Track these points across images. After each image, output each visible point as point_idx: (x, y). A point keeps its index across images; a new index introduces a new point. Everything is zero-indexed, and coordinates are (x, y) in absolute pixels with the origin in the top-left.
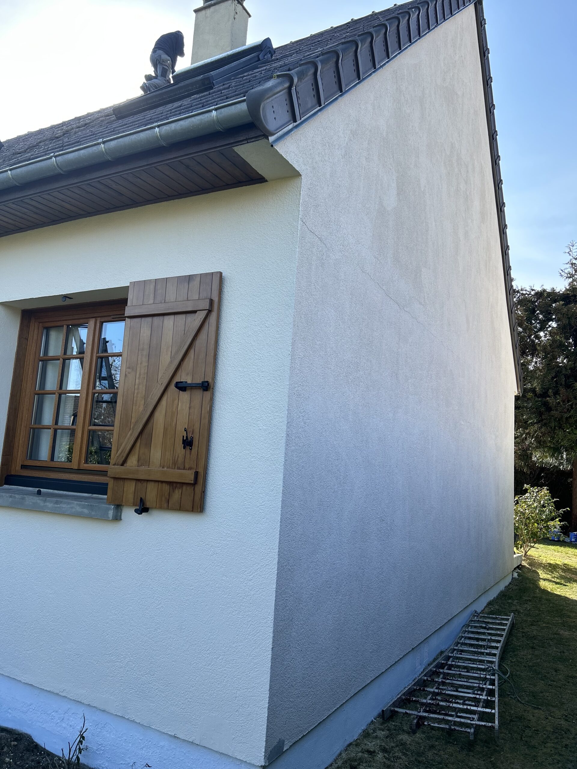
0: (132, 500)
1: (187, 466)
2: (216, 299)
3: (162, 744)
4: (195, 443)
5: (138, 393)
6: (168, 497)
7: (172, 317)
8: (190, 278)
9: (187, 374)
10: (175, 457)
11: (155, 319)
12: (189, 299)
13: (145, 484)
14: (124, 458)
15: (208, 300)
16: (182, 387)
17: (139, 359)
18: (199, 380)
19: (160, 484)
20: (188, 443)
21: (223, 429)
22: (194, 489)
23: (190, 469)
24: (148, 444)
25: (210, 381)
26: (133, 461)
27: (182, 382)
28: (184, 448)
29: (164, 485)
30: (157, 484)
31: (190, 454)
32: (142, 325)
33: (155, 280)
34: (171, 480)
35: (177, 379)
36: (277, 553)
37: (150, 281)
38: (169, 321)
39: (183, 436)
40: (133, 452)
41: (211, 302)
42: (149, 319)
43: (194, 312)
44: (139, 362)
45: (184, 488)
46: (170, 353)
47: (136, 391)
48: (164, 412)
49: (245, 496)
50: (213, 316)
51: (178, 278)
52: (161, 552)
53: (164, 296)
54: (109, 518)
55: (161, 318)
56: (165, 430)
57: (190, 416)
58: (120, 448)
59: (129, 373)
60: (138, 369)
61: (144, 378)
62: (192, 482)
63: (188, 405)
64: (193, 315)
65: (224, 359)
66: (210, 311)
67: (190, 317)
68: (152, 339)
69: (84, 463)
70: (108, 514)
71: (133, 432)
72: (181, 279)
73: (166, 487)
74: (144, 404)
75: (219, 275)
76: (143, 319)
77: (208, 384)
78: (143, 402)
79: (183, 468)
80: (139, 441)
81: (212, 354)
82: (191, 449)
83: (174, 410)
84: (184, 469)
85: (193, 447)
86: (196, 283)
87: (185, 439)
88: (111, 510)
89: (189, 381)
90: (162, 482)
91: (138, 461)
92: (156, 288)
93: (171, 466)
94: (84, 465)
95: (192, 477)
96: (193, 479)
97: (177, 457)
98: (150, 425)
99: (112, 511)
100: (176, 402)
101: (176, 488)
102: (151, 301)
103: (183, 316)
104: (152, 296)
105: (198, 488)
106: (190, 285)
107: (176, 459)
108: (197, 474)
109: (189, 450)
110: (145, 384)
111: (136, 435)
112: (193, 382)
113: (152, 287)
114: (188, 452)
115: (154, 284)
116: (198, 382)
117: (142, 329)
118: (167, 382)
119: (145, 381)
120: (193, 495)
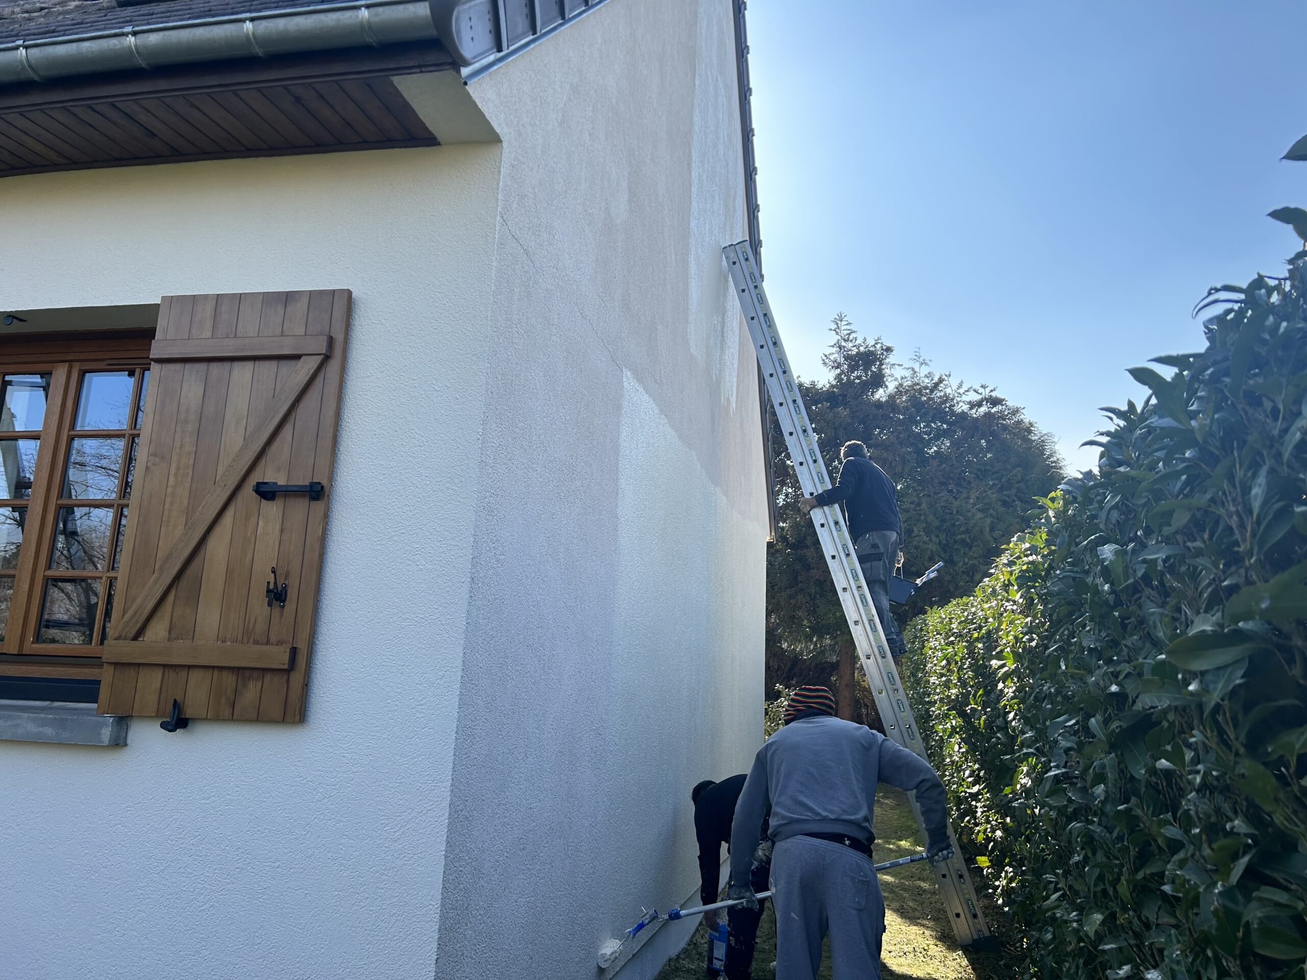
0: (155, 706)
1: (273, 638)
2: (339, 337)
4: (292, 594)
5: (172, 503)
6: (232, 697)
7: (250, 365)
8: (288, 297)
9: (278, 469)
10: (249, 622)
11: (215, 368)
12: (286, 333)
13: (183, 674)
14: (139, 625)
15: (325, 338)
16: (266, 492)
17: (178, 438)
18: (301, 479)
19: (216, 672)
20: (277, 596)
21: (346, 569)
22: (288, 682)
23: (280, 643)
24: (194, 598)
25: (324, 482)
26: (158, 631)
27: (266, 483)
28: (270, 604)
29: (225, 674)
30: (209, 673)
31: (281, 616)
32: (186, 376)
33: (216, 296)
34: (243, 664)
35: (255, 478)
36: (449, 789)
37: (206, 297)
38: (242, 373)
39: (269, 583)
40: (158, 615)
41: (331, 341)
42: (202, 367)
43: (297, 357)
44: (178, 444)
45: (268, 677)
46: (243, 429)
47: (168, 500)
48: (227, 539)
49: (388, 689)
50: (333, 367)
51: (264, 294)
52: (214, 802)
53: (235, 326)
54: (103, 742)
55: (227, 365)
56: (229, 572)
57: (282, 546)
58: (131, 606)
59: (154, 465)
60: (175, 458)
61: (187, 474)
62: (286, 667)
63: (278, 527)
64: (293, 363)
65: (350, 443)
66: (327, 358)
67: (286, 366)
68: (206, 402)
69: (33, 643)
70: (100, 734)
71: (160, 575)
72: (269, 299)
73: (229, 679)
74: (186, 524)
75: (346, 295)
76: (188, 366)
77: (322, 487)
78: (183, 520)
79: (265, 641)
80: (173, 593)
81: (330, 435)
82: (283, 607)
83: (249, 534)
84: (268, 642)
85: (286, 603)
86: (300, 306)
87: (271, 587)
88: (107, 726)
89: (282, 482)
90: (221, 668)
91: (170, 631)
92: (218, 310)
93: (240, 638)
94: (33, 646)
95: (286, 658)
96: (287, 661)
97: (252, 621)
98: (197, 562)
99: (110, 729)
100: (253, 519)
101: (249, 679)
102: (208, 334)
103: (274, 364)
104: (209, 324)
105: (296, 678)
106: (289, 310)
107: (251, 625)
108: (294, 651)
109: (278, 608)
110: (188, 485)
111: (168, 580)
112: (290, 484)
113: (209, 308)
114: (276, 611)
115: (214, 302)
116: (301, 484)
117: (184, 385)
118: (236, 483)
119: (190, 479)
120: (285, 691)
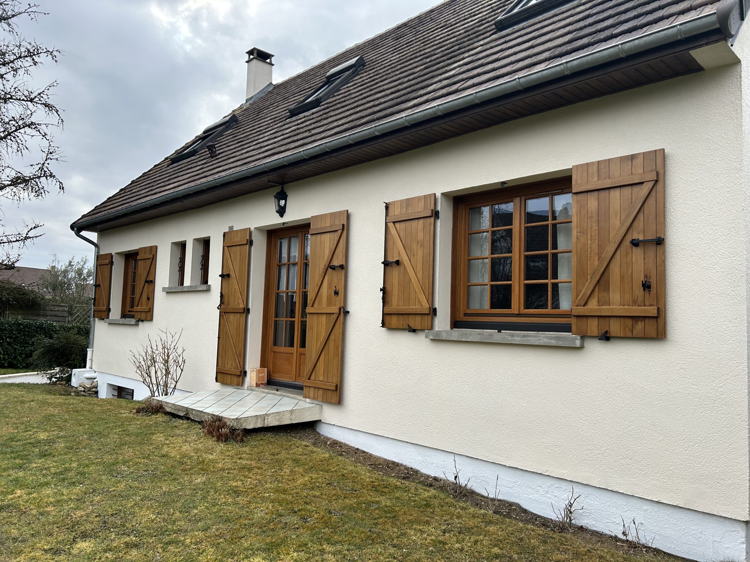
0: (597, 332)
1: (647, 303)
2: (661, 172)
3: (645, 508)
4: (653, 286)
5: (591, 251)
6: (631, 328)
7: (618, 190)
8: (633, 157)
9: (639, 233)
10: (634, 298)
11: (602, 194)
12: (634, 173)
13: (607, 319)
14: (585, 301)
15: (655, 172)
16: (635, 243)
17: (589, 224)
18: (651, 236)
19: (622, 319)
20: (646, 286)
21: (677, 273)
22: (657, 321)
23: (651, 305)
24: (607, 289)
25: (662, 237)
26: (593, 303)
27: (634, 239)
28: (644, 290)
29: (626, 319)
30: (619, 319)
31: (650, 294)
32: (588, 198)
33: (597, 162)
34: (634, 315)
35: (629, 238)
36: (746, 366)
37: (593, 163)
38: (615, 194)
40: (592, 296)
41: (657, 173)
42: (596, 193)
43: (642, 183)
44: (589, 227)
45: (647, 320)
46: (619, 218)
47: (589, 250)
48: (619, 264)
50: (659, 186)
51: (621, 158)
53: (608, 173)
54: (576, 347)
55: (607, 191)
56: (622, 278)
57: (646, 266)
58: (580, 293)
59: (580, 236)
60: (589, 233)
61: (596, 239)
62: (656, 315)
63: (643, 257)
64: (639, 187)
65: (672, 218)
66: (657, 181)
67: (636, 189)
68: (600, 208)
69: (524, 309)
70: (575, 343)
71: (591, 280)
72: (623, 159)
73: (629, 322)
74: (599, 260)
75: (662, 151)
76: (589, 194)
77: (661, 239)
78: (597, 258)
79: (643, 305)
80: (597, 287)
81: (662, 215)
82: (650, 291)
83: (629, 261)
84: (645, 306)
85: (651, 289)
86: (640, 160)
87: (644, 283)
88: (578, 339)
89: (641, 238)
90: (624, 317)
91: (598, 302)
92: (599, 167)
93: (631, 304)
95: (656, 312)
97: (636, 297)
98: (606, 274)
99: (579, 341)
100: (630, 255)
101: (638, 321)
102: (596, 178)
103: (630, 188)
104: (596, 174)
105: (660, 321)
106: (634, 162)
107: (636, 299)
108: (658, 309)
109: (648, 291)
110: (597, 243)
111: (595, 283)
112: (646, 238)
113: (595, 167)
114: (647, 293)
115: (597, 165)
116: (651, 238)
117: (589, 201)
118: (620, 240)
119: (597, 241)
120: (656, 325)
